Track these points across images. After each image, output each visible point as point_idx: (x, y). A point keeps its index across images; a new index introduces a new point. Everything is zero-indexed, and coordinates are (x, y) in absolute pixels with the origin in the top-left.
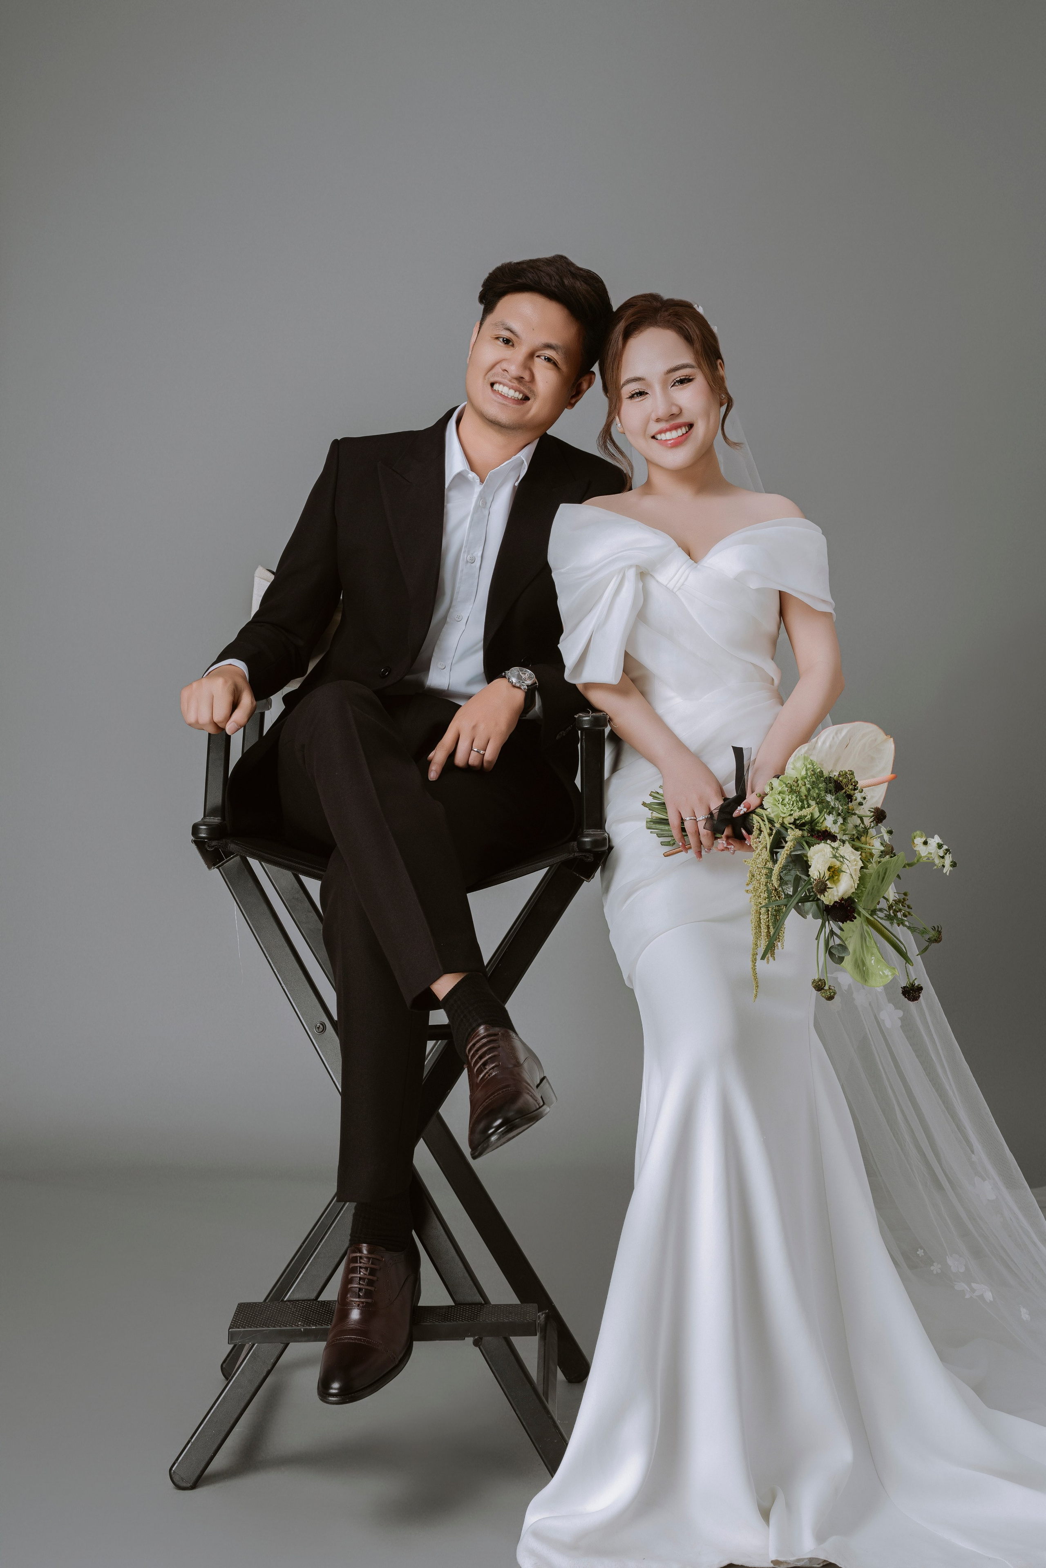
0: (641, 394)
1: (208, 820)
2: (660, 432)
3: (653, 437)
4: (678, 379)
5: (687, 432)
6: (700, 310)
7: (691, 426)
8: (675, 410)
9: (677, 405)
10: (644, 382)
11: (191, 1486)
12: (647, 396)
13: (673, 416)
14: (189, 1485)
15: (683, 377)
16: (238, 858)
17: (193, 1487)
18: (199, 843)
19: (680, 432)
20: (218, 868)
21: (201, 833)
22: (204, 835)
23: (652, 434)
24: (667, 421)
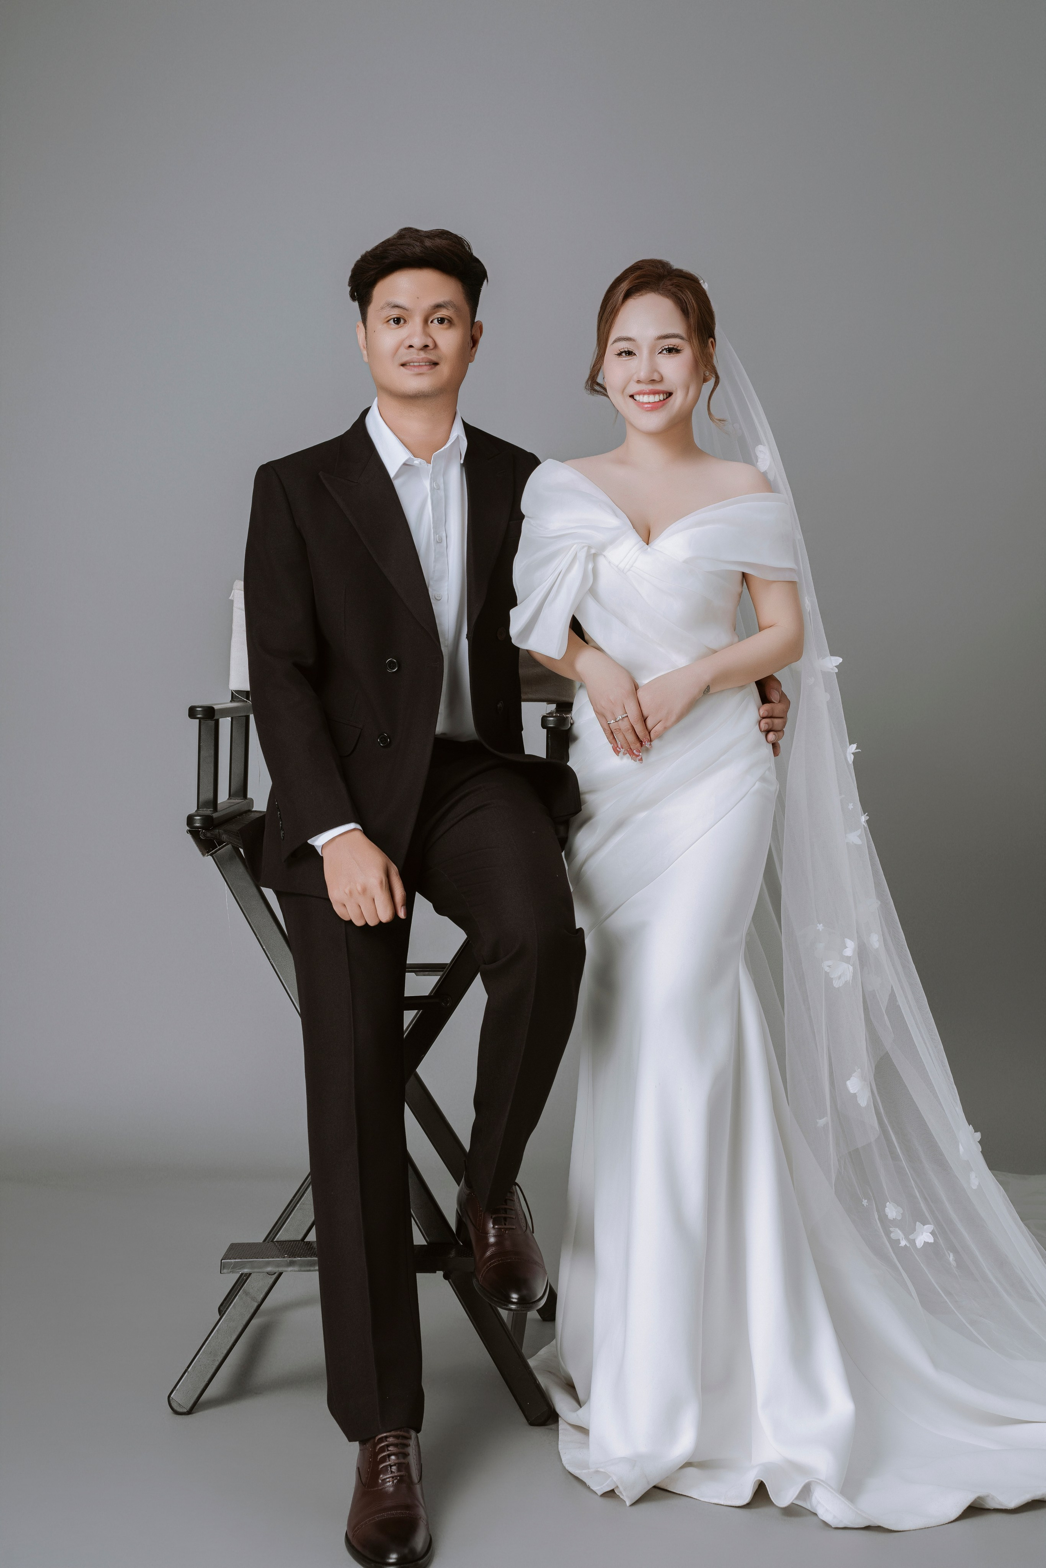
0: (629, 353)
1: (201, 812)
2: (639, 393)
3: (632, 396)
4: (667, 347)
5: (664, 400)
6: (705, 286)
7: (670, 394)
8: (656, 377)
9: (659, 373)
10: (634, 342)
11: (187, 1411)
12: (634, 357)
13: (653, 381)
14: (185, 1410)
15: (671, 346)
16: (229, 846)
17: (190, 1412)
18: (194, 833)
19: (657, 398)
20: (211, 855)
21: (195, 823)
22: (198, 825)
23: (631, 393)
24: (647, 384)
